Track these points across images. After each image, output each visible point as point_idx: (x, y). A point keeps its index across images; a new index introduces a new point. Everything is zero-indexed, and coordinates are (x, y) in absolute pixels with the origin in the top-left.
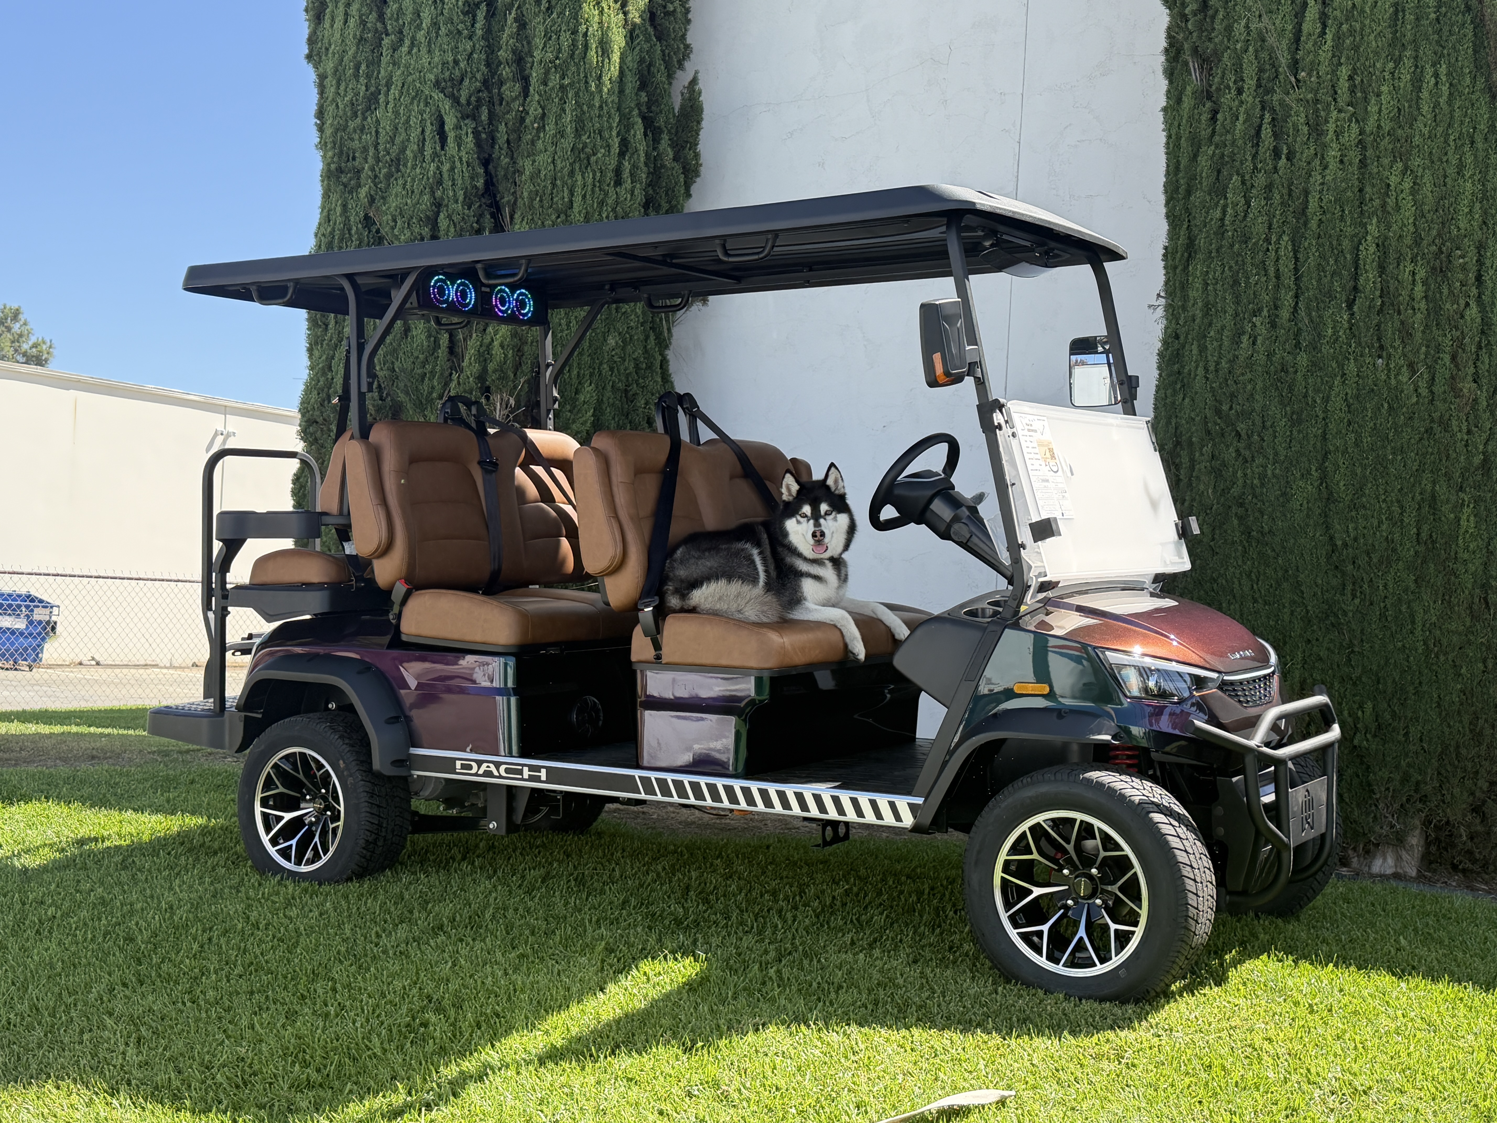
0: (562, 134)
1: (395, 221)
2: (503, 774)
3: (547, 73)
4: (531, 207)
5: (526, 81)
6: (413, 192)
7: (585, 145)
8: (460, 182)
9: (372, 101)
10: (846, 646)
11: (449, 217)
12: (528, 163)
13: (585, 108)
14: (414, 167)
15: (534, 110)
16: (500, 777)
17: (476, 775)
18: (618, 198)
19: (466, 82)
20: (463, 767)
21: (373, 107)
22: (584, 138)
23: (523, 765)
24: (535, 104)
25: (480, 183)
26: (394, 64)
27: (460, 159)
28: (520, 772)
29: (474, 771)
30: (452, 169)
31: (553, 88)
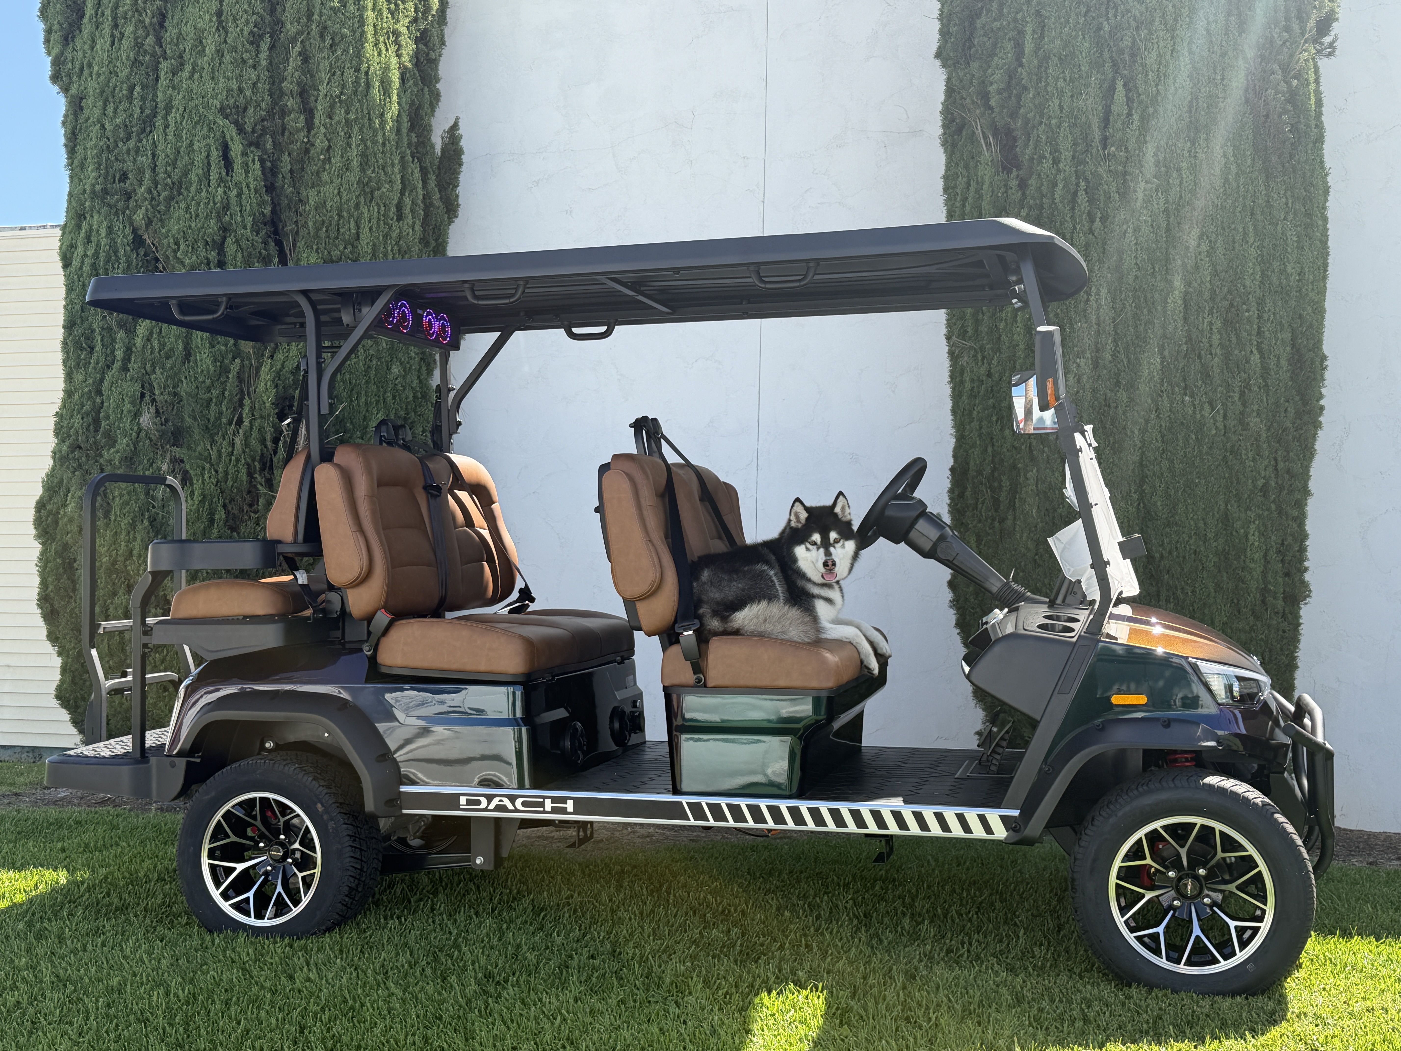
0: (347, 167)
1: (177, 243)
2: (519, 806)
3: (332, 106)
4: (317, 236)
5: (309, 113)
6: (197, 216)
7: (370, 179)
8: (248, 208)
9: (147, 124)
10: (862, 662)
11: (237, 242)
12: (312, 193)
13: (369, 143)
14: (199, 191)
15: (320, 143)
16: (516, 810)
17: (486, 810)
18: (401, 232)
19: (251, 110)
20: (469, 802)
21: (148, 129)
22: (369, 172)
23: (545, 797)
24: (321, 137)
25: (268, 210)
26: (174, 88)
27: (248, 186)
28: (542, 805)
29: (483, 805)
30: (239, 195)
31: (339, 122)
